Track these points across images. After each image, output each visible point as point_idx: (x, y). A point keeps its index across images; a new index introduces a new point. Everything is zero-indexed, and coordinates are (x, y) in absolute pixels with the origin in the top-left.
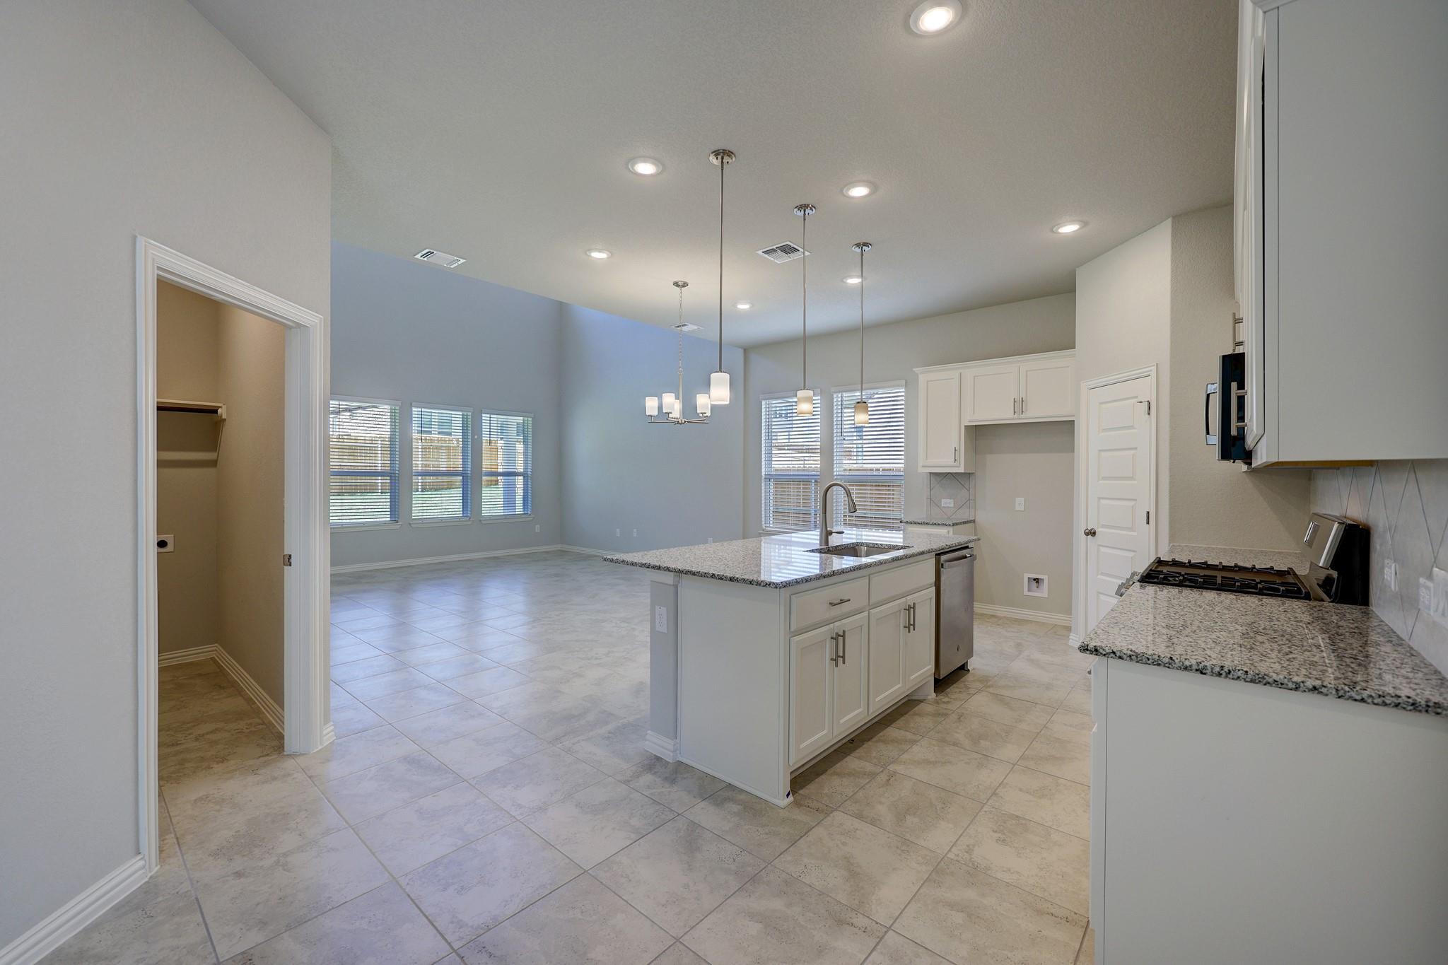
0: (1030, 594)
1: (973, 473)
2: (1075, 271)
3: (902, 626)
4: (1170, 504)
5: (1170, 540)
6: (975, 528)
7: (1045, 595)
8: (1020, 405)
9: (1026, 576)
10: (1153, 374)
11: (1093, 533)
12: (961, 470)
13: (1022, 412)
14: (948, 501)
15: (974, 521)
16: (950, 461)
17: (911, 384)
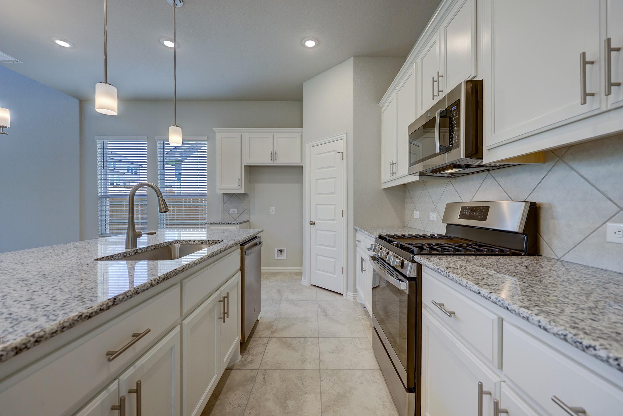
0: (278, 258)
1: (248, 194)
2: (302, 84)
3: (217, 317)
4: (354, 205)
5: (354, 224)
6: (249, 225)
7: (285, 258)
8: (274, 155)
9: (276, 249)
10: (345, 138)
11: (313, 224)
12: (242, 191)
13: (275, 159)
14: (234, 210)
15: (248, 221)
16: (236, 186)
17: (211, 139)
